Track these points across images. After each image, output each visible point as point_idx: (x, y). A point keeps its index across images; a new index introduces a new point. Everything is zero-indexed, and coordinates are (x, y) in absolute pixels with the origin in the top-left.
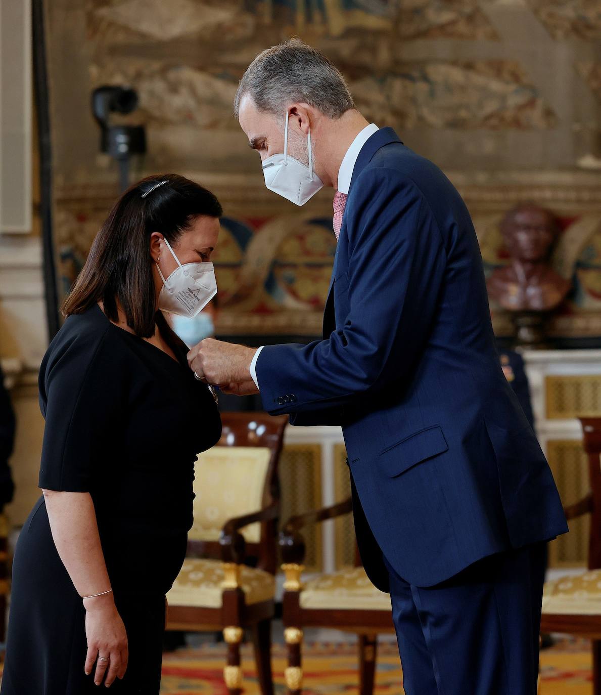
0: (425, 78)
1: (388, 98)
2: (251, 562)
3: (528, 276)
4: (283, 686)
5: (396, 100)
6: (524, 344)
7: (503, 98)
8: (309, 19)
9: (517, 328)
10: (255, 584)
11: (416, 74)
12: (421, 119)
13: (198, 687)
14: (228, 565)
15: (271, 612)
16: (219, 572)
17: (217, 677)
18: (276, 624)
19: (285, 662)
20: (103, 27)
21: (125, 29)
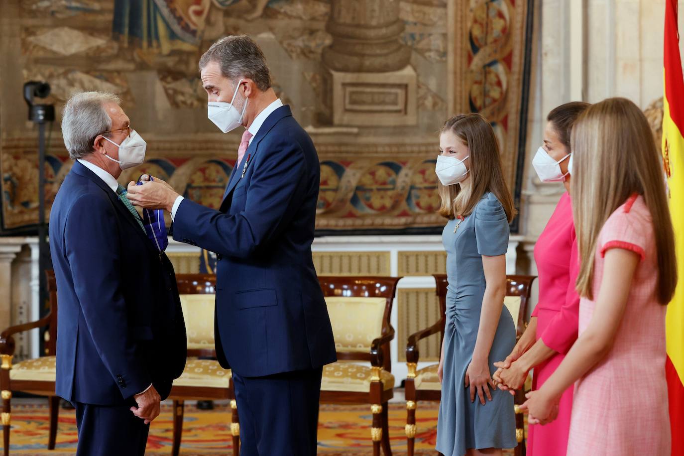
20: (31, 47)
21: (44, 49)
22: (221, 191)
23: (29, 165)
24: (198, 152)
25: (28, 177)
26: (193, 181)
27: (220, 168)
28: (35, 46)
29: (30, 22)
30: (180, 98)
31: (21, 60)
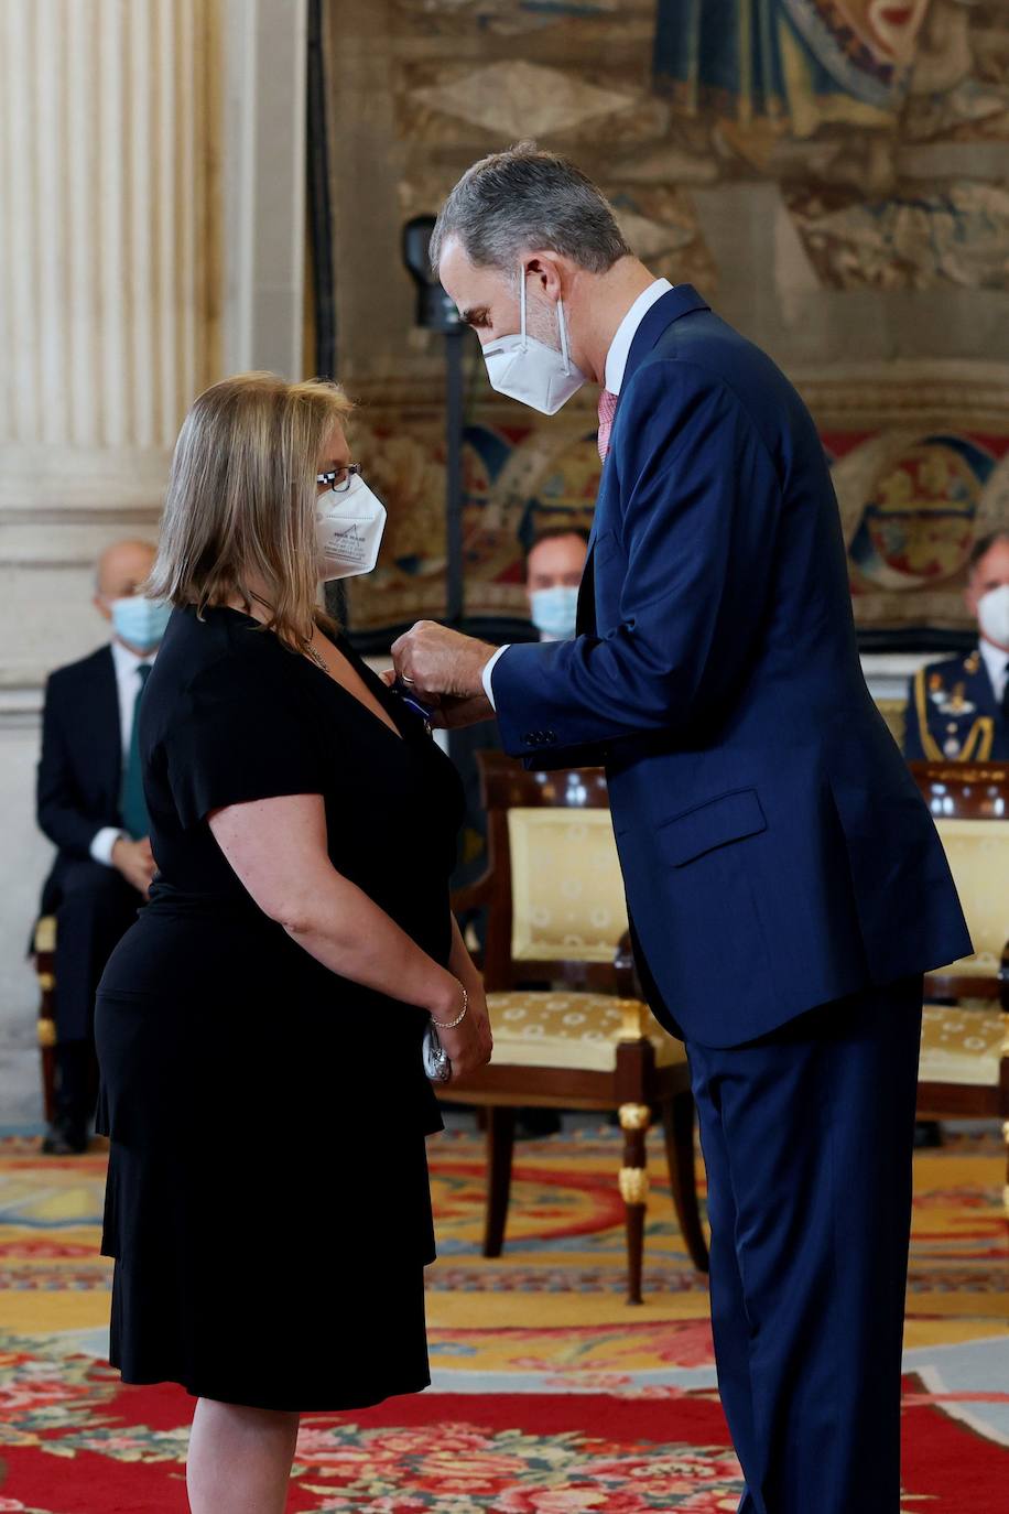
0: (950, 208)
1: (888, 239)
5: (900, 242)
8: (759, 108)
11: (934, 200)
12: (941, 272)
13: (570, 1200)
14: (626, 1003)
16: (610, 1013)
20: (422, 119)
21: (459, 122)
22: (961, 525)
23: (418, 455)
24: (895, 414)
25: (414, 488)
26: (882, 498)
27: (959, 460)
28: (435, 115)
29: (419, 47)
30: (846, 260)
31: (395, 157)
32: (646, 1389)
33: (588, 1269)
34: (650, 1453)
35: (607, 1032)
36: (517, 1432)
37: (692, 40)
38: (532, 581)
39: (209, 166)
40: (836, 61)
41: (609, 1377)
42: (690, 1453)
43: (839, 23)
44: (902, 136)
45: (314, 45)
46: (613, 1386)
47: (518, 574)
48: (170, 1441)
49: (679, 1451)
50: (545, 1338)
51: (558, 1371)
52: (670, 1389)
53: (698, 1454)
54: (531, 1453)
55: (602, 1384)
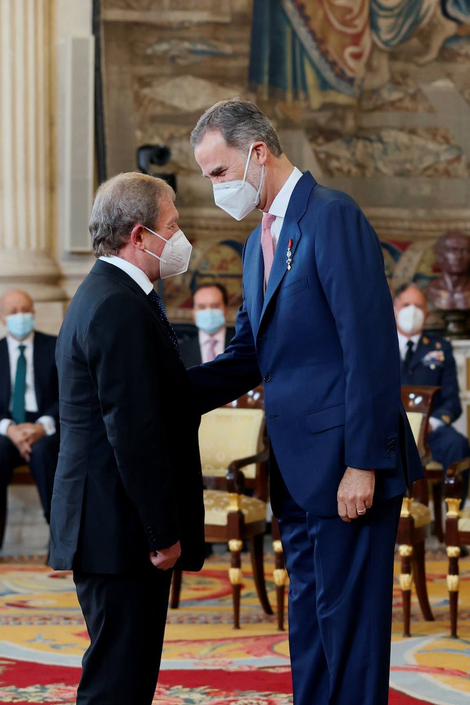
0: (380, 140)
1: (353, 154)
2: (249, 493)
3: (455, 285)
4: (272, 583)
5: (359, 156)
6: (452, 334)
7: (437, 155)
8: (296, 97)
9: (447, 323)
10: (251, 508)
11: (373, 137)
12: (377, 169)
13: (211, 583)
14: (232, 495)
15: (263, 529)
16: (225, 499)
17: (224, 576)
18: (267, 538)
19: (273, 565)
20: (146, 102)
21: (162, 104)
28: (152, 100)
29: (144, 70)
30: (334, 164)
31: (134, 118)
32: (239, 667)
33: (216, 614)
34: (239, 695)
35: (223, 507)
36: (180, 687)
37: (266, 67)
38: (196, 307)
39: (51, 123)
40: (330, 76)
41: (223, 661)
42: (257, 695)
43: (330, 59)
44: (359, 109)
45: (97, 69)
46: (224, 666)
47: (189, 304)
48: (25, 693)
49: (252, 694)
50: (196, 645)
51: (201, 659)
52: (250, 667)
53: (261, 696)
54: (186, 696)
55: (220, 665)
